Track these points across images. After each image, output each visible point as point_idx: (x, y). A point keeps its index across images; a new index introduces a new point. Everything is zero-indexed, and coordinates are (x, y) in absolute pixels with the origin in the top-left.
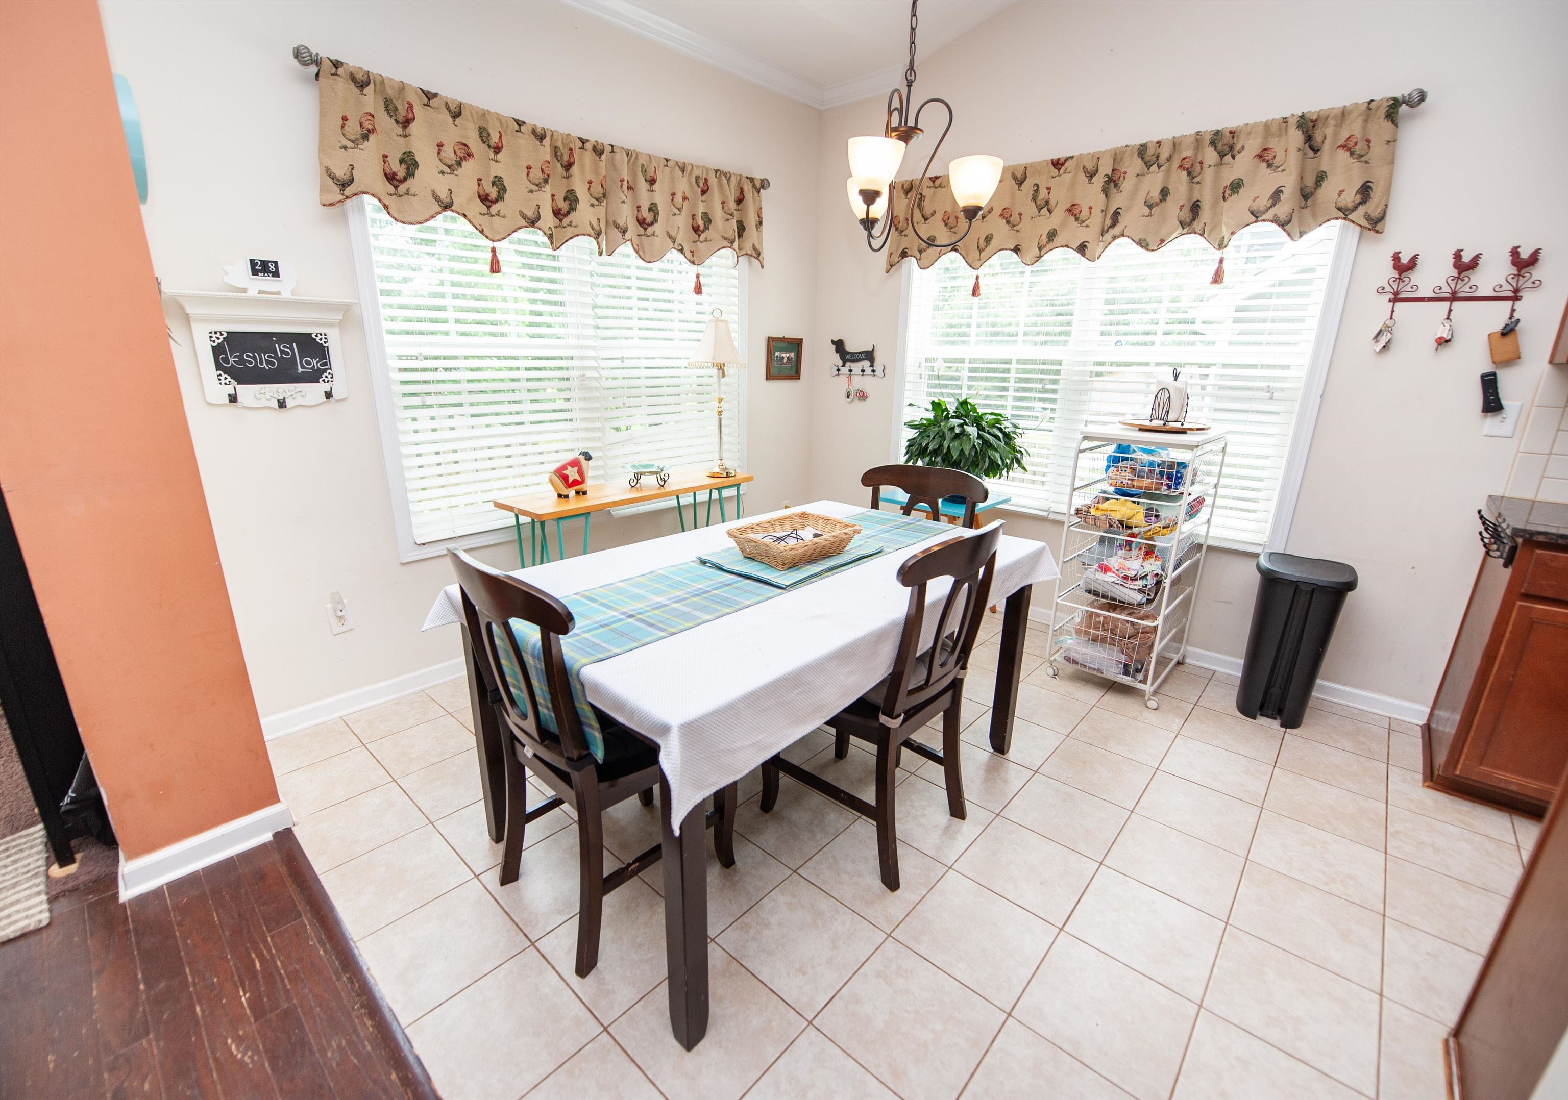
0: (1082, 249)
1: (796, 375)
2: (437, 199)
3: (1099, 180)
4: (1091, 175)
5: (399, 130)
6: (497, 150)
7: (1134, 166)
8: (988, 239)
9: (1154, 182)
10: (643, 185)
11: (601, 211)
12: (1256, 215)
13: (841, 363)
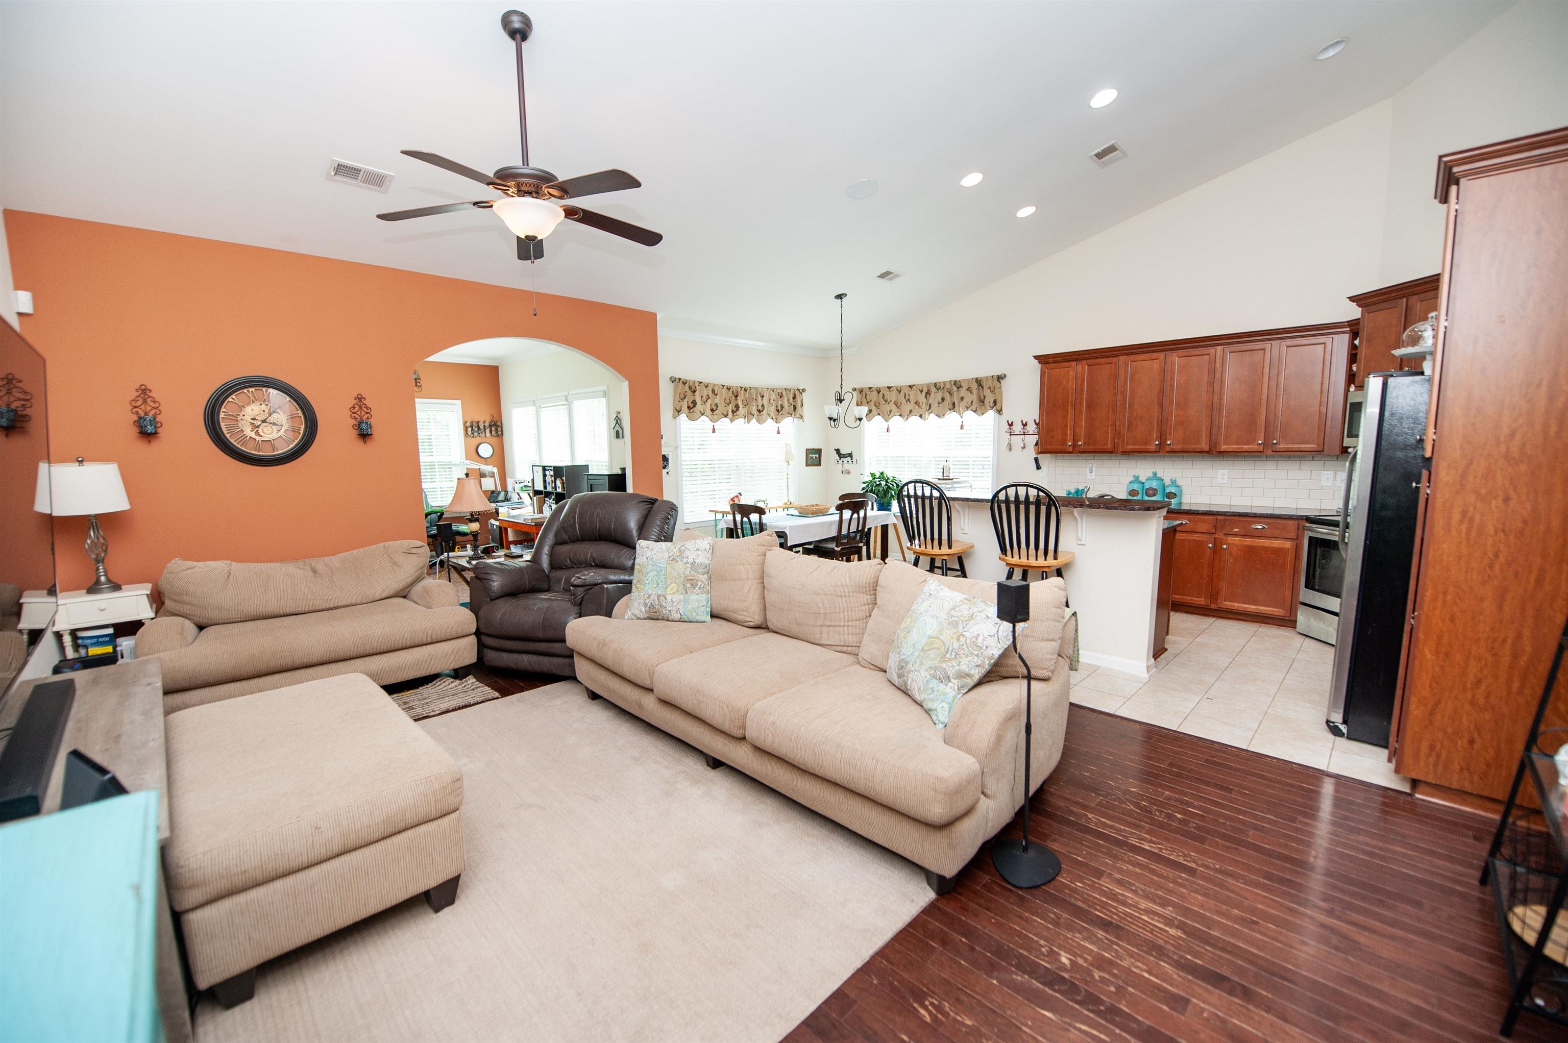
0: (921, 416)
1: (819, 464)
2: (701, 413)
3: (924, 393)
4: (922, 391)
5: (692, 394)
6: (716, 395)
7: (933, 390)
8: (890, 411)
9: (939, 396)
10: (760, 398)
11: (746, 409)
12: (967, 408)
13: (839, 458)
